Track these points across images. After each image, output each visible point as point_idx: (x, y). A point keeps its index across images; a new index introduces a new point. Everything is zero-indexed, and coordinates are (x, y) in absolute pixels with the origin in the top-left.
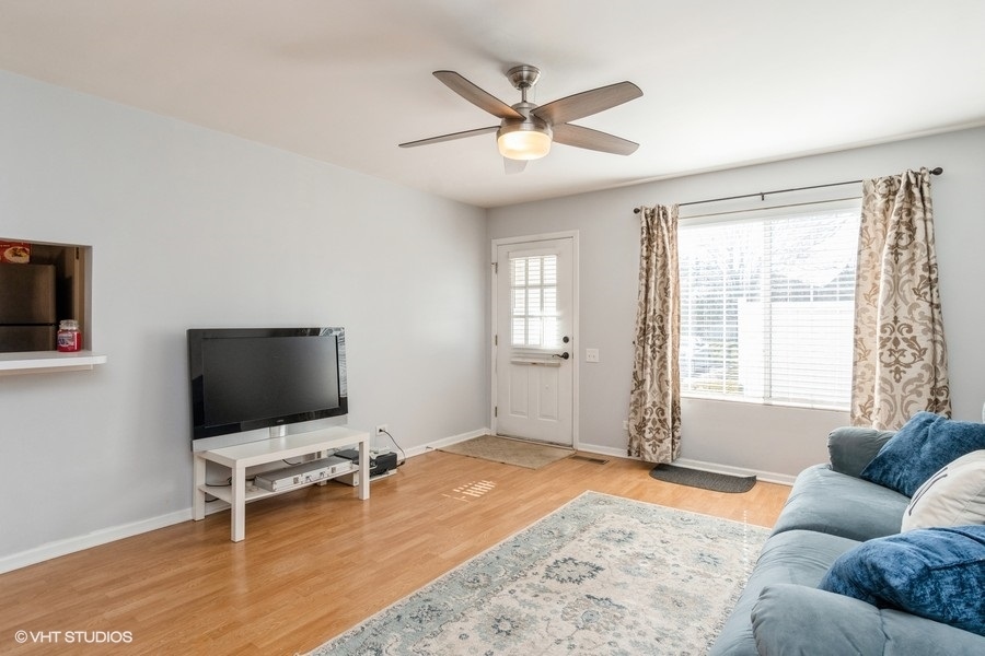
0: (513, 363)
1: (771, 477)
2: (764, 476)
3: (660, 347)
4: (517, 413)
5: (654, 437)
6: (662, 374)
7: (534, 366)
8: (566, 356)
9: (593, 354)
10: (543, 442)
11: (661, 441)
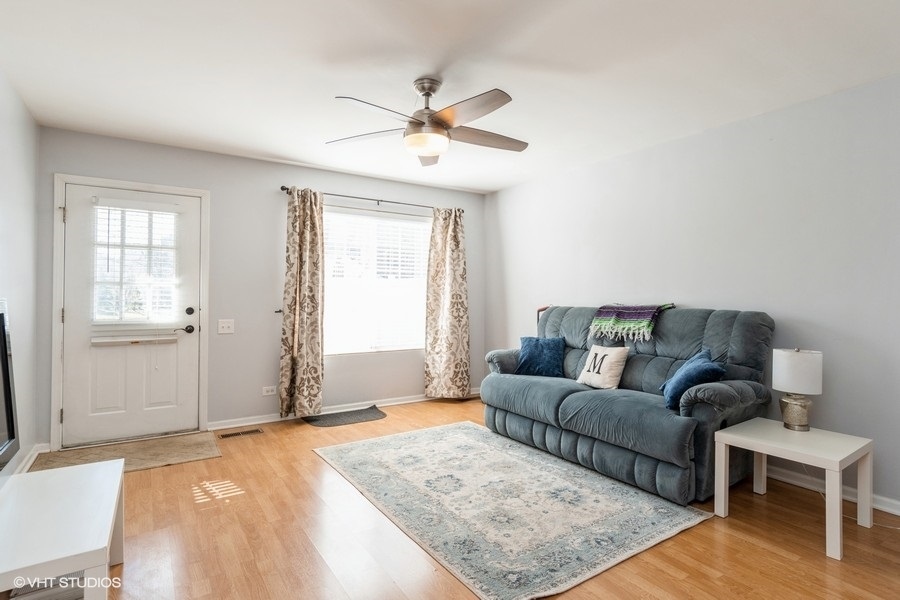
0: (96, 345)
1: (384, 403)
2: (381, 403)
3: (310, 314)
4: (101, 410)
5: (309, 394)
6: (313, 338)
7: (135, 347)
8: (190, 330)
9: (226, 324)
10: (152, 435)
11: (315, 396)
